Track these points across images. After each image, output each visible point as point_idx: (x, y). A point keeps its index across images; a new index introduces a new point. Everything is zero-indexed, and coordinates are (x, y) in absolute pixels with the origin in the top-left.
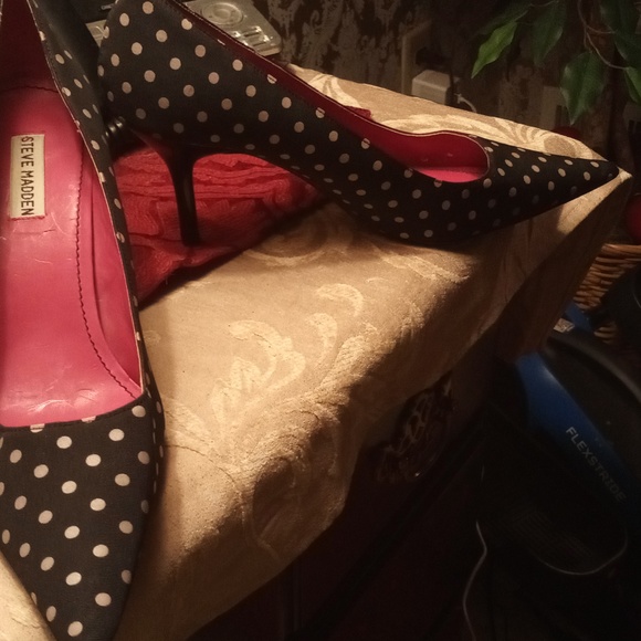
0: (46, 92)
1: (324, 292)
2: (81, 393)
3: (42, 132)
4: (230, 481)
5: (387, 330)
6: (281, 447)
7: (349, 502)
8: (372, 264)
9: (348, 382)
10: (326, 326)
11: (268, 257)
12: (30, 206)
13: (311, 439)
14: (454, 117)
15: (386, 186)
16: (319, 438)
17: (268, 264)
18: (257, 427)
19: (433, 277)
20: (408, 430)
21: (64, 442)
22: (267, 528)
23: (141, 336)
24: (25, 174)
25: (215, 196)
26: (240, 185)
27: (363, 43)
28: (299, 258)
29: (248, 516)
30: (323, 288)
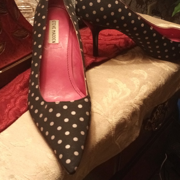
0: (59, 8)
1: (135, 72)
2: (67, 95)
3: (58, 20)
4: (109, 123)
5: (154, 84)
6: (123, 115)
7: (140, 134)
8: (149, 64)
9: (143, 98)
10: (136, 82)
11: (118, 61)
12: (54, 40)
13: (132, 114)
14: (172, 25)
15: (156, 41)
16: (134, 114)
17: (118, 63)
18: (117, 109)
19: (168, 70)
20: (155, 115)
21: (65, 107)
22: (118, 139)
23: (86, 79)
24: (53, 31)
25: (102, 43)
26: (110, 40)
27: (137, 7)
28: (127, 62)
29: (114, 134)
30: (135, 71)
